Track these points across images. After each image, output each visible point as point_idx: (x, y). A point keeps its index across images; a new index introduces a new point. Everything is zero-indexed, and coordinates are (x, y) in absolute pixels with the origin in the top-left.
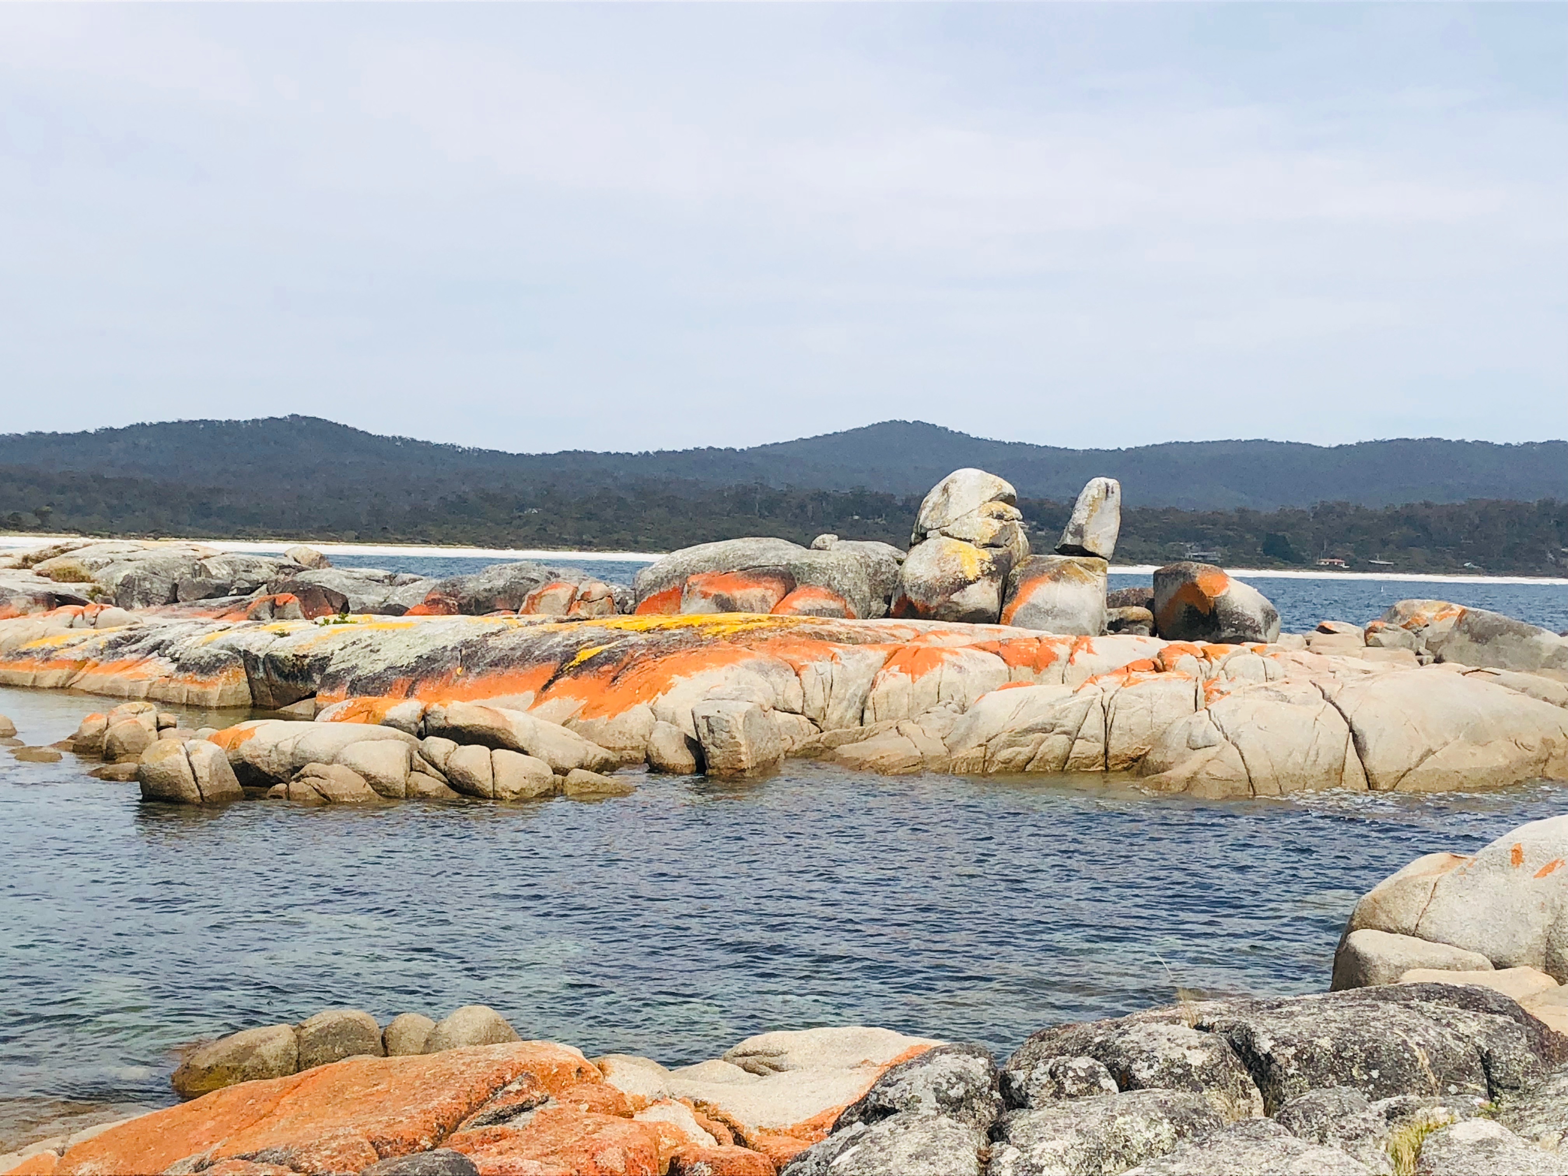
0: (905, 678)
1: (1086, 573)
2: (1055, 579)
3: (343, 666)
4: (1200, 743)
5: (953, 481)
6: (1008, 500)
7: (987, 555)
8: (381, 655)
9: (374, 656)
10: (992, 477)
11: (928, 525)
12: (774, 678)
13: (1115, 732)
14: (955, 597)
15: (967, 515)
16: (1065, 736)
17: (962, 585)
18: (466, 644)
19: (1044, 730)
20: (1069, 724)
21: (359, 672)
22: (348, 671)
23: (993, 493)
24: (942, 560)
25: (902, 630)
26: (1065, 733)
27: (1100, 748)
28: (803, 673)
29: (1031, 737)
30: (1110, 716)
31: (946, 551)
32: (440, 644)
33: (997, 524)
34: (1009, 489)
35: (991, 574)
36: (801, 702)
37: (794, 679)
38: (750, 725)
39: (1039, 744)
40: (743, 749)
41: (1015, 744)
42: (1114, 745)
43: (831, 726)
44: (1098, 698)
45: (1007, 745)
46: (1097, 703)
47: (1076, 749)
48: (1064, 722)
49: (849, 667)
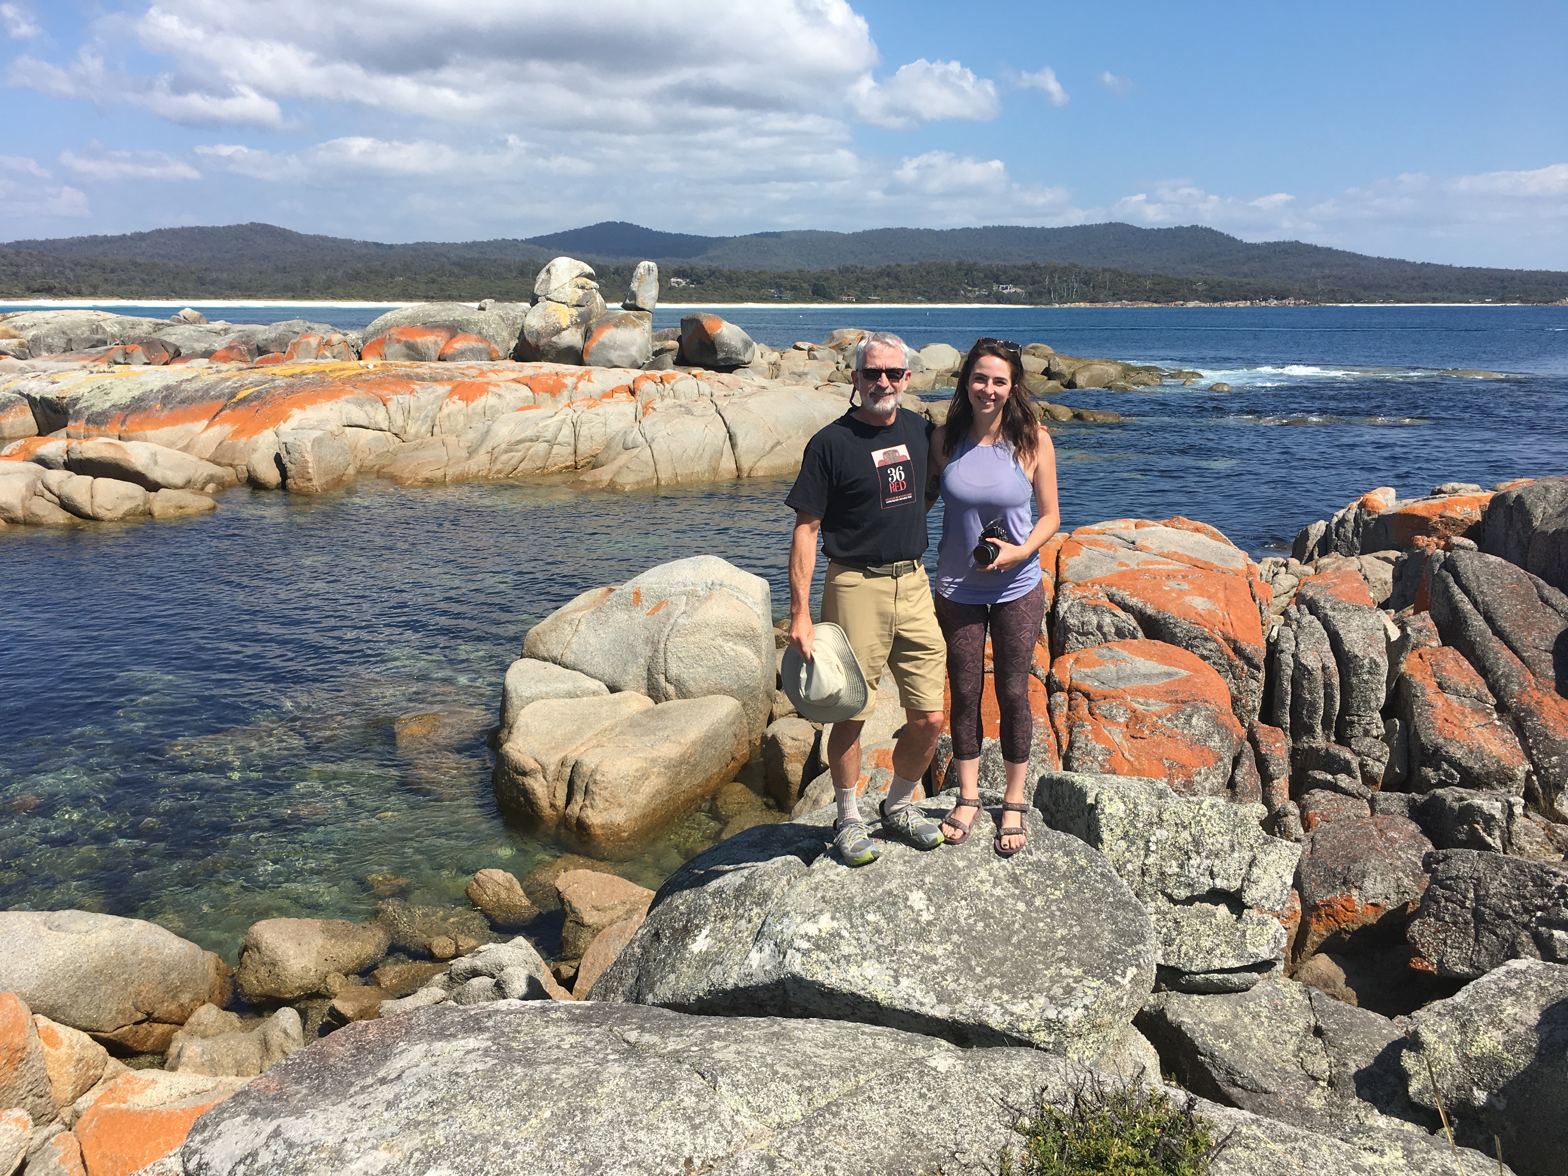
0: (462, 404)
1: (637, 321)
2: (616, 326)
3: (85, 404)
4: (630, 445)
5: (553, 265)
6: (589, 276)
7: (575, 311)
8: (110, 397)
9: (106, 398)
10: (577, 262)
11: (538, 293)
12: (368, 408)
13: (581, 439)
14: (554, 339)
15: (562, 287)
16: (546, 444)
17: (559, 331)
18: (167, 388)
19: (532, 440)
20: (549, 435)
21: (94, 409)
22: (87, 408)
23: (578, 272)
24: (545, 316)
25: (471, 370)
26: (546, 441)
27: (571, 449)
28: (389, 404)
29: (521, 446)
30: (578, 428)
31: (549, 310)
32: (148, 388)
33: (580, 292)
34: (589, 269)
35: (577, 325)
36: (387, 423)
37: (382, 409)
38: (320, 447)
39: (528, 450)
40: (310, 465)
41: (512, 451)
42: (581, 448)
43: (410, 438)
44: (569, 417)
45: (506, 451)
46: (569, 421)
47: (554, 451)
48: (546, 434)
49: (422, 399)
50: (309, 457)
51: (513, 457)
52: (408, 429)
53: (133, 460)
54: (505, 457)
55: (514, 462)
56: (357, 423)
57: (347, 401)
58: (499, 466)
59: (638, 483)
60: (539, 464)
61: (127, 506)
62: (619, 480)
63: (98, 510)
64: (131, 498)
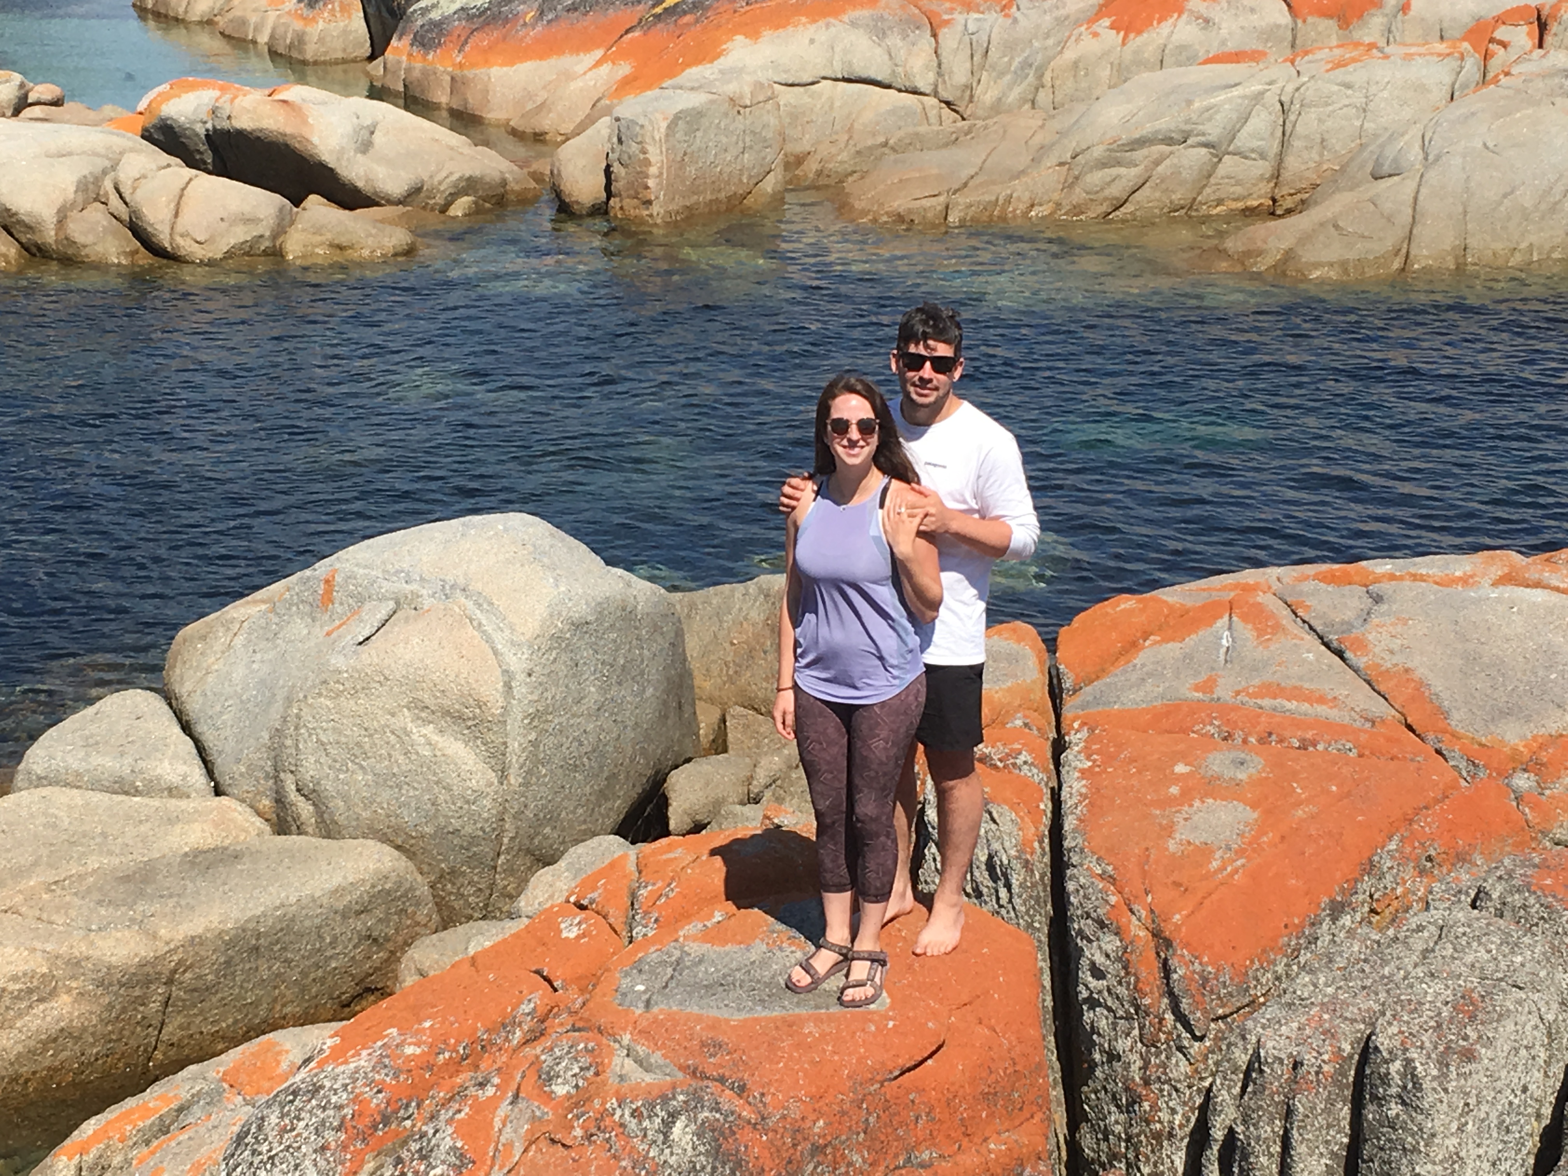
12: (894, 40)
13: (1297, 144)
16: (1204, 151)
19: (1169, 141)
20: (1213, 131)
26: (1206, 145)
27: (1264, 168)
28: (943, 33)
29: (1138, 154)
30: (1292, 117)
36: (931, 76)
37: (926, 42)
38: (692, 131)
39: (1157, 163)
40: (653, 170)
41: (1119, 163)
42: (1292, 164)
43: (980, 113)
44: (1276, 88)
45: (1103, 164)
46: (1271, 99)
47: (1221, 170)
48: (1207, 128)
49: (1023, 22)
50: (655, 155)
51: (1118, 177)
52: (978, 91)
53: (315, 140)
54: (1095, 178)
55: (1116, 191)
56: (864, 74)
57: (853, 24)
58: (1078, 195)
59: (1344, 265)
60: (1178, 196)
61: (240, 235)
62: (1307, 256)
63: (179, 241)
64: (249, 221)
